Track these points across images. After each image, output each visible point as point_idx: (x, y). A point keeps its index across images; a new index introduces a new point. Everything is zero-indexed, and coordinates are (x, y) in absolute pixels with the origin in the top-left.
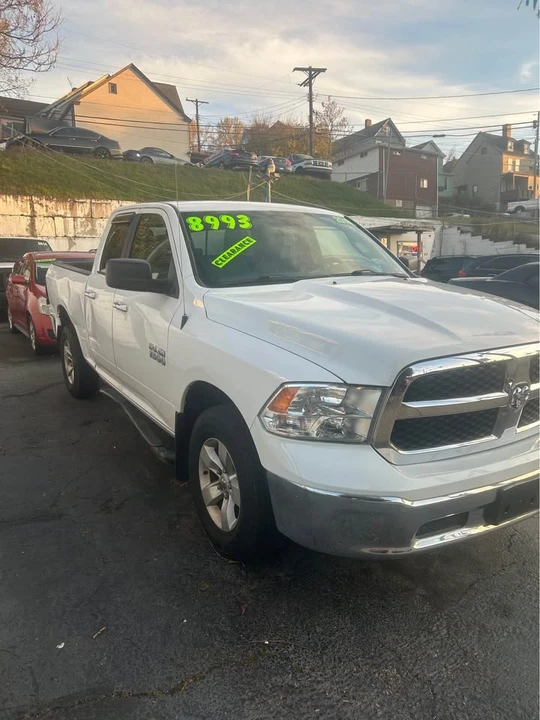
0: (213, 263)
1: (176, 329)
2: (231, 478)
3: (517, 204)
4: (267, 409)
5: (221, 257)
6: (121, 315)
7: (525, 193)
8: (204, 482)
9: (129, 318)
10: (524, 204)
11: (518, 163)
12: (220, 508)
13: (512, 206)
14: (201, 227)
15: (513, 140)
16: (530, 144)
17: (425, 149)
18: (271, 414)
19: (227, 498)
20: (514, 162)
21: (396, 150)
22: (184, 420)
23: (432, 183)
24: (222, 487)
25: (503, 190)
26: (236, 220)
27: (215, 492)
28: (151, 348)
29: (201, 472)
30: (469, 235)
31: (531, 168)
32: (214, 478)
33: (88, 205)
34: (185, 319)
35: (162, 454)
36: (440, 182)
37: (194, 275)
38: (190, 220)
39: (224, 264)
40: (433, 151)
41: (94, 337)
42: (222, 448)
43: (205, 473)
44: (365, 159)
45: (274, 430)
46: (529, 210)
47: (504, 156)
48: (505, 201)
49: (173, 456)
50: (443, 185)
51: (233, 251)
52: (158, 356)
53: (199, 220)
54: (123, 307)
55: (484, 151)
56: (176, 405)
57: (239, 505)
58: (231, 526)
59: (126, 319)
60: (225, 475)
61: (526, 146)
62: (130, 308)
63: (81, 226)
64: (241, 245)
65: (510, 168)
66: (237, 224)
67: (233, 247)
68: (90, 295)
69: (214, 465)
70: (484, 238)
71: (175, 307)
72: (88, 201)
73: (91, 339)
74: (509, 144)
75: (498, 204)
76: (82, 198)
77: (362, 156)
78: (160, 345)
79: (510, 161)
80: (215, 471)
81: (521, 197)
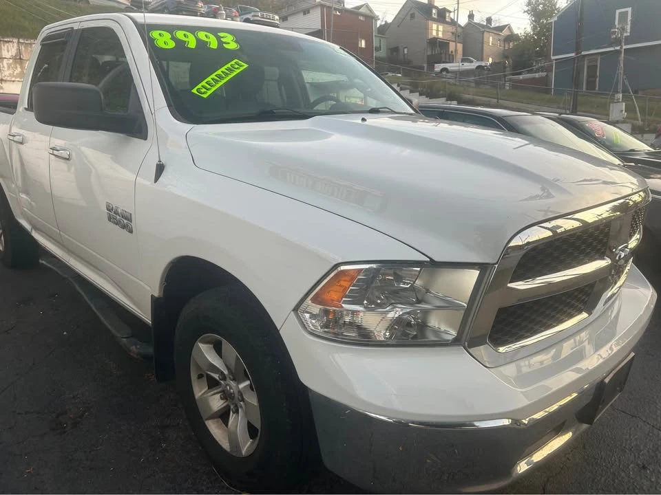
0: (194, 91)
1: (146, 181)
2: (241, 386)
3: (442, 66)
4: (308, 301)
5: (203, 83)
6: (63, 165)
7: (447, 56)
8: (199, 390)
9: (73, 169)
10: (447, 66)
11: (441, 28)
12: (227, 425)
13: (438, 67)
14: (172, 45)
15: (436, 8)
16: (450, 12)
17: (362, 10)
18: (316, 309)
19: (237, 412)
20: (438, 27)
21: (336, 9)
22: (165, 305)
23: (369, 43)
24: (226, 396)
25: (429, 53)
26: (219, 38)
27: (216, 403)
28: (109, 209)
29: (194, 376)
30: (408, 91)
31: (453, 33)
32: (213, 384)
33: (15, 45)
34: (160, 169)
35: (133, 348)
36: (375, 43)
37: (169, 106)
38: (155, 34)
39: (209, 93)
40: (368, 12)
41: (27, 193)
42: (227, 347)
43: (200, 376)
44: (308, 16)
45: (320, 330)
46: (453, 72)
47: (430, 22)
48: (432, 63)
49: (150, 350)
50: (378, 46)
51: (219, 76)
52: (121, 220)
53: (167, 36)
54: (65, 154)
55: (413, 16)
56: (151, 285)
57: (258, 425)
58: (244, 451)
59: (69, 170)
60: (232, 383)
61: (447, 15)
62: (74, 155)
63: (9, 68)
64: (228, 69)
65: (434, 33)
66: (220, 43)
67: (219, 72)
68: (16, 138)
69: (214, 369)
70: (421, 95)
71: (143, 152)
72: (15, 40)
73: (24, 196)
74: (434, 11)
75: (425, 65)
76: (8, 37)
77: (305, 14)
78: (123, 206)
79: (435, 26)
80: (216, 376)
81: (443, 60)
